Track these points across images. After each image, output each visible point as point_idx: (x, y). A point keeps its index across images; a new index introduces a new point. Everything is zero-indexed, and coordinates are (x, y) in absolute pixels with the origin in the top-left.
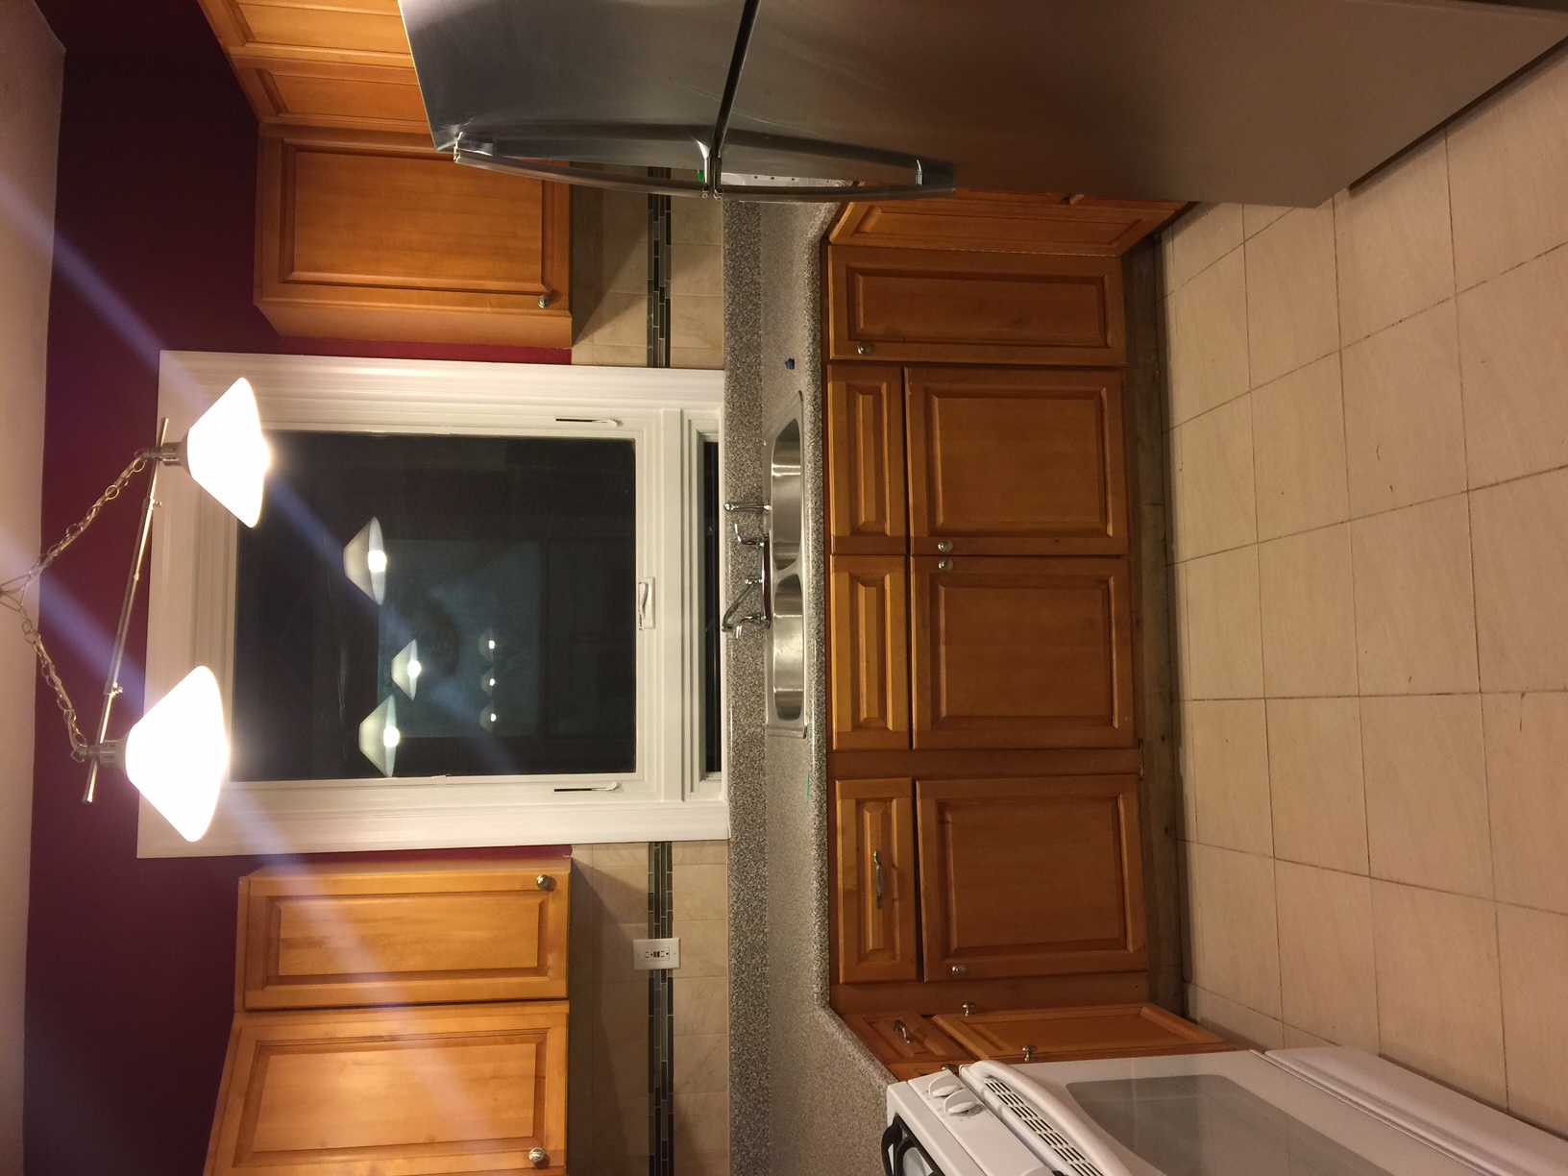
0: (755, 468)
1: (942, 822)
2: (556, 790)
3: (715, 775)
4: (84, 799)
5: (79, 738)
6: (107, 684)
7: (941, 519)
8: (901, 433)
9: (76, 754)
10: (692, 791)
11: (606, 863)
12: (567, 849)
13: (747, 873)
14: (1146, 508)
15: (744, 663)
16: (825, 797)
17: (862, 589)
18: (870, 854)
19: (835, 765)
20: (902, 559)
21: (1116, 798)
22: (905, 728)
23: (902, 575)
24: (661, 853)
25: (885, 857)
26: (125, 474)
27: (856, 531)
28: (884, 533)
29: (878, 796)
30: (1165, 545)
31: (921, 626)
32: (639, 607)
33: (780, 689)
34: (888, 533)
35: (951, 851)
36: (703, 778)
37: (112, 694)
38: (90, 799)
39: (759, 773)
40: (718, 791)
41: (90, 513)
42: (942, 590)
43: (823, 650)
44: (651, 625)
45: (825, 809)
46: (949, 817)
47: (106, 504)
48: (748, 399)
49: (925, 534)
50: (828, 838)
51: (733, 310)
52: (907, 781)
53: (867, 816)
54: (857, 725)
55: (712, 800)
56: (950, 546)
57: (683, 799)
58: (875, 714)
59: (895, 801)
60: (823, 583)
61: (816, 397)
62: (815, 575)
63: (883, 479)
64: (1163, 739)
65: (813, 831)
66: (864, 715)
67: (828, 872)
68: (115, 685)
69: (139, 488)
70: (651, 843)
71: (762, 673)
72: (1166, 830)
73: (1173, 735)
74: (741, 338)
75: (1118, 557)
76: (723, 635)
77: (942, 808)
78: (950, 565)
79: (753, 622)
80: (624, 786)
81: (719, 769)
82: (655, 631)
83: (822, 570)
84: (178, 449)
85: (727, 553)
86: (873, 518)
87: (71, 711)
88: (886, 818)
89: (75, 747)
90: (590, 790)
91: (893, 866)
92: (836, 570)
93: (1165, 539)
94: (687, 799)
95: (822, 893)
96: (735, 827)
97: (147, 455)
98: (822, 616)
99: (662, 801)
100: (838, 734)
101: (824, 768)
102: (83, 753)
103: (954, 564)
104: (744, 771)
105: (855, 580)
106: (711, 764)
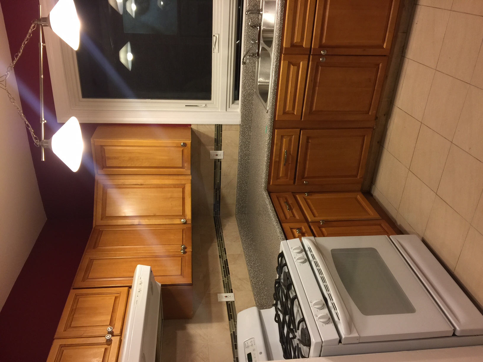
1: (308, 142)
2: (186, 106)
3: (237, 101)
4: (42, 160)
5: (35, 138)
6: (41, 119)
7: (324, 41)
8: (314, 6)
9: (36, 144)
10: (229, 108)
11: (202, 130)
12: (190, 125)
13: (245, 134)
14: (400, 34)
16: (271, 134)
17: (292, 66)
18: (284, 150)
19: (275, 125)
20: (307, 56)
21: (364, 136)
22: (300, 114)
23: (307, 62)
24: (219, 128)
25: (288, 152)
26: (30, 31)
27: (293, 45)
28: (302, 46)
29: (289, 134)
30: (403, 48)
31: (311, 80)
32: (213, 46)
34: (304, 46)
35: (309, 151)
36: (233, 103)
37: (43, 122)
38: (44, 160)
40: (237, 109)
41: (21, 48)
42: (320, 68)
43: (276, 88)
44: (218, 52)
45: (271, 138)
46: (310, 141)
47: (26, 46)
49: (317, 47)
50: (271, 146)
52: (298, 130)
53: (284, 140)
54: (285, 113)
55: (236, 111)
56: (326, 52)
57: (226, 110)
58: (291, 109)
59: (293, 136)
60: (278, 64)
62: (276, 61)
64: (385, 115)
65: (267, 143)
66: (287, 109)
67: (270, 155)
68: (43, 119)
69: (36, 34)
70: (215, 125)
72: (378, 142)
73: (388, 114)
75: (385, 56)
76: (242, 66)
77: (308, 138)
78: (325, 59)
80: (207, 105)
81: (238, 99)
82: (219, 54)
83: (279, 59)
84: (46, 20)
86: (299, 41)
87: (31, 129)
88: (290, 141)
89: (35, 141)
90: (197, 106)
91: (290, 154)
92: (284, 60)
93: (404, 46)
94: (227, 110)
95: (268, 161)
96: (242, 121)
97: (36, 22)
98: (277, 76)
99: (220, 111)
100: (278, 115)
101: (272, 125)
102: (38, 144)
103: (326, 58)
104: (246, 104)
105: (290, 63)
106: (236, 98)
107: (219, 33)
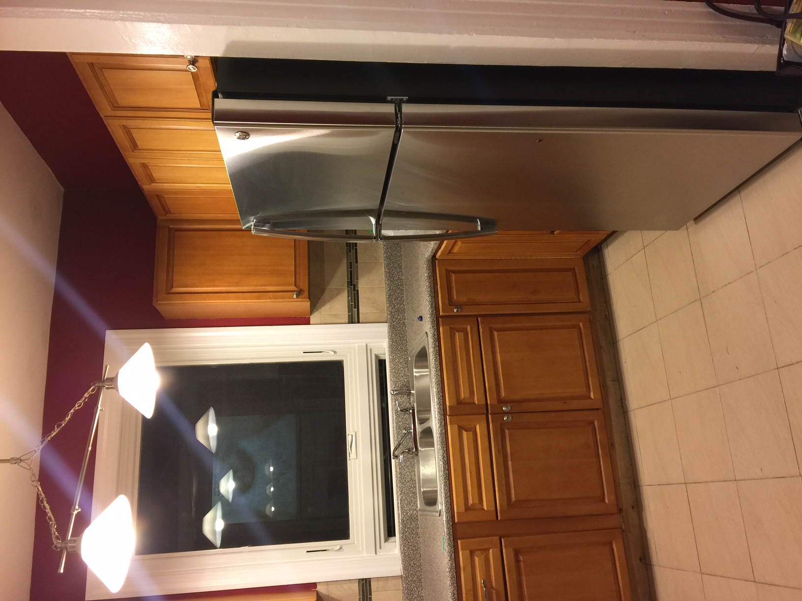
0: (405, 371)
1: (518, 561)
2: (307, 552)
3: (392, 539)
4: (59, 571)
5: (57, 538)
6: (73, 507)
7: (503, 394)
8: (479, 350)
9: (56, 546)
10: (380, 548)
11: (335, 592)
12: (313, 585)
13: (413, 594)
14: (609, 383)
15: (405, 475)
16: (453, 549)
17: (465, 433)
18: (480, 581)
19: (457, 531)
20: (484, 416)
21: (611, 543)
22: (493, 508)
23: (485, 425)
24: (365, 585)
25: (487, 583)
26: (86, 395)
27: (460, 402)
28: (474, 403)
29: (482, 547)
30: (622, 401)
31: (498, 452)
32: (348, 447)
33: (425, 489)
34: (476, 403)
35: (524, 578)
36: (386, 541)
37: (75, 513)
38: (62, 571)
39: (416, 537)
40: (395, 547)
41: (68, 416)
42: (507, 431)
43: (447, 467)
44: (355, 457)
45: (453, 556)
46: (521, 558)
47: (76, 411)
48: (399, 337)
49: (495, 402)
50: (456, 573)
51: (390, 293)
52: (497, 539)
53: (477, 559)
54: (468, 508)
55: (391, 553)
56: (509, 408)
57: (376, 554)
58: (477, 501)
59: (491, 550)
60: (444, 431)
61: (434, 335)
62: (440, 427)
63: (472, 374)
64: (633, 508)
65: (448, 570)
66: (471, 502)
67: (457, 593)
68: (77, 507)
69: (94, 399)
70: (359, 579)
71: (415, 481)
72: (640, 559)
73: (638, 505)
74: (395, 307)
75: (598, 409)
76: (393, 461)
77: (517, 553)
78: (510, 418)
79: (408, 453)
80: (344, 547)
81: (395, 536)
82: (357, 460)
83: (443, 424)
84: (113, 380)
85: (393, 417)
86: (468, 395)
87: (54, 523)
88: (487, 560)
89: (55, 542)
90: (325, 550)
91: (493, 588)
92: (451, 424)
93: (621, 399)
94: (378, 554)
96: (405, 568)
97: (97, 385)
98: (445, 449)
99: (365, 555)
100: (458, 513)
101: (451, 533)
102: (59, 545)
103: (512, 417)
104: (408, 536)
105: (461, 428)
106: (390, 532)
107: (356, 430)
